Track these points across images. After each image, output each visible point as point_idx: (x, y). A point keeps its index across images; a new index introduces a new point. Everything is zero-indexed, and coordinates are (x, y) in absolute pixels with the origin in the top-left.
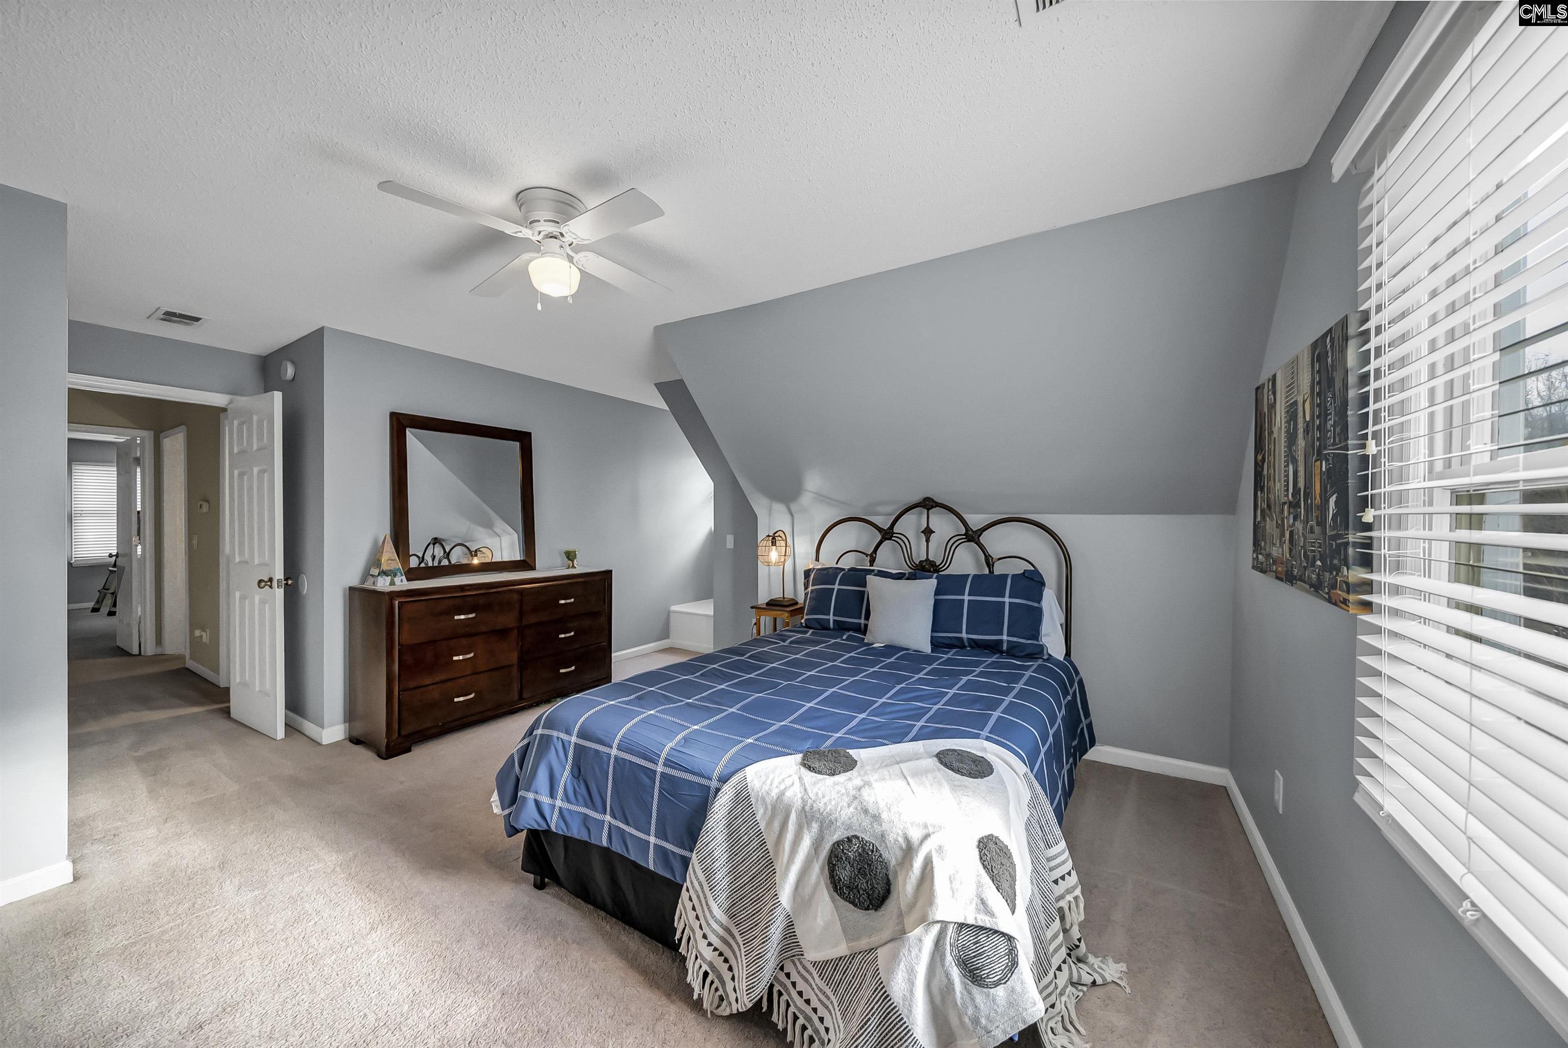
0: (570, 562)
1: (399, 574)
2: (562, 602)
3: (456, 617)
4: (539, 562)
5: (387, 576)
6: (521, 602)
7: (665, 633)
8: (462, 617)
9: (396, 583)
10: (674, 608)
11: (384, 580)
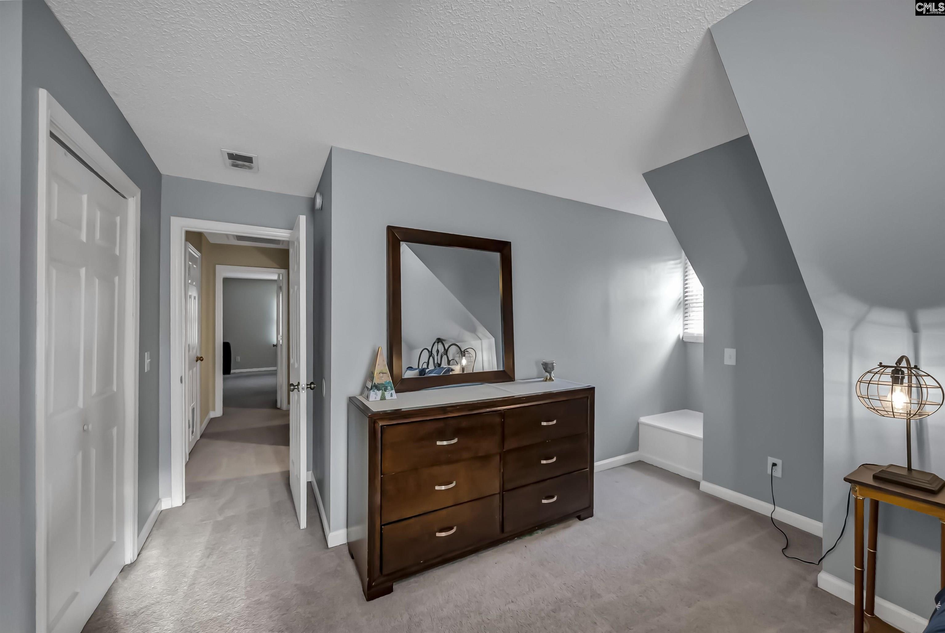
0: (547, 374)
1: (389, 388)
2: (544, 424)
3: (439, 443)
4: (518, 373)
5: (379, 390)
6: (503, 425)
7: (634, 446)
8: (445, 443)
9: (387, 398)
10: (643, 419)
11: (376, 394)
